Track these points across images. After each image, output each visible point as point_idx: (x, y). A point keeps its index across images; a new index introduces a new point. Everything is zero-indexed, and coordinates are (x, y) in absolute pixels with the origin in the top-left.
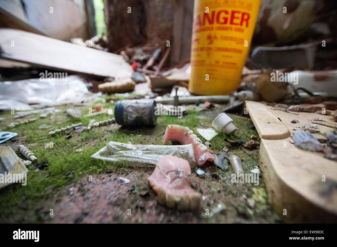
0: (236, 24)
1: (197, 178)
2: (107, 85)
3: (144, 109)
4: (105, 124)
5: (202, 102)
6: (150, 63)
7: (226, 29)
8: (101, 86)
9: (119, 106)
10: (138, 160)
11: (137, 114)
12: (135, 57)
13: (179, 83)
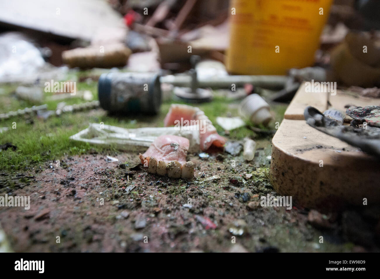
3: (141, 86)
4: (81, 110)
5: (240, 86)
8: (69, 54)
11: (130, 92)
12: (132, 1)
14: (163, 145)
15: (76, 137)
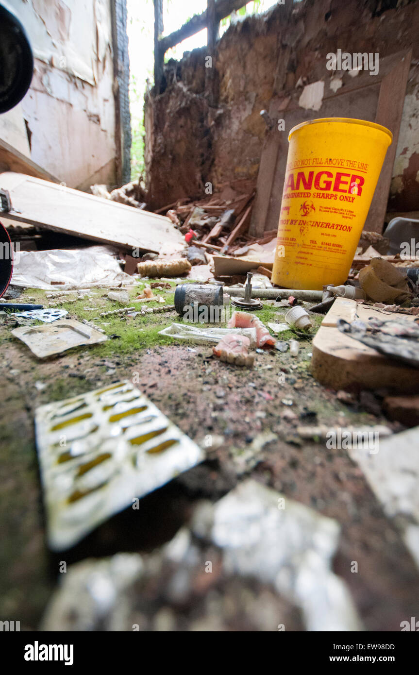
0: (344, 191)
1: (257, 354)
2: (148, 263)
3: (208, 295)
4: (159, 312)
5: (285, 297)
6: (215, 232)
7: (328, 197)
8: (141, 265)
9: (180, 290)
10: (204, 338)
11: (200, 300)
12: (191, 221)
13: (257, 268)
14: (231, 341)
15: (163, 332)
